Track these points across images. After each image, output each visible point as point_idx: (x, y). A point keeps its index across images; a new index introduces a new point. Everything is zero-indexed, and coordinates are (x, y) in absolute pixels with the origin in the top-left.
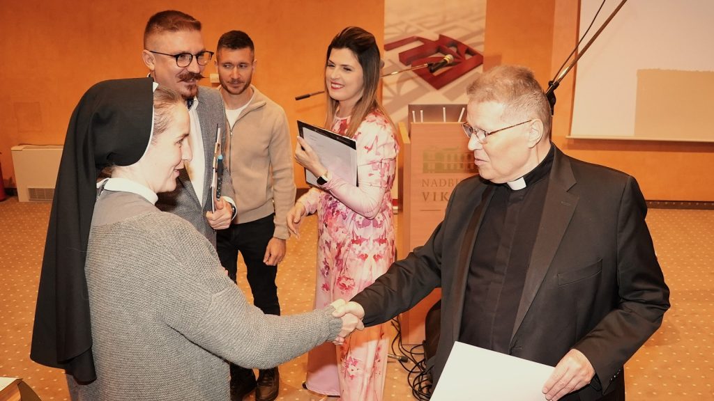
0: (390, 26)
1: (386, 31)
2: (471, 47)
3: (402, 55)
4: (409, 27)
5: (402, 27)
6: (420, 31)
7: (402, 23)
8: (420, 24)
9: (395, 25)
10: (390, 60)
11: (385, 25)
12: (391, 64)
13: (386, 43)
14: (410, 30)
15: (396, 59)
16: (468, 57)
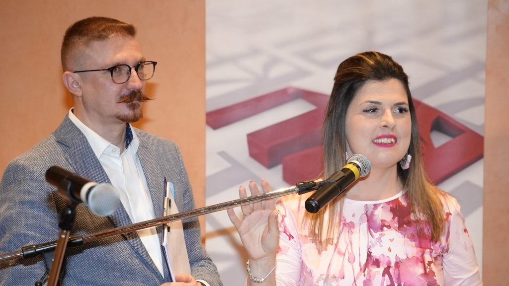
0: (221, 61)
1: (211, 74)
2: (447, 112)
3: (253, 139)
4: (274, 61)
5: (256, 64)
6: (303, 73)
7: (255, 52)
8: (305, 55)
9: (233, 59)
10: (223, 154)
11: (209, 57)
12: (226, 165)
13: (211, 108)
14: (277, 72)
15: (241, 150)
16: (439, 140)
